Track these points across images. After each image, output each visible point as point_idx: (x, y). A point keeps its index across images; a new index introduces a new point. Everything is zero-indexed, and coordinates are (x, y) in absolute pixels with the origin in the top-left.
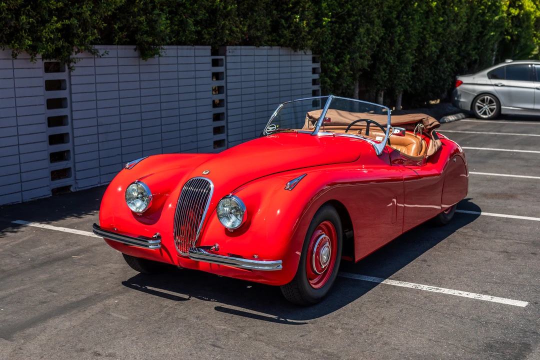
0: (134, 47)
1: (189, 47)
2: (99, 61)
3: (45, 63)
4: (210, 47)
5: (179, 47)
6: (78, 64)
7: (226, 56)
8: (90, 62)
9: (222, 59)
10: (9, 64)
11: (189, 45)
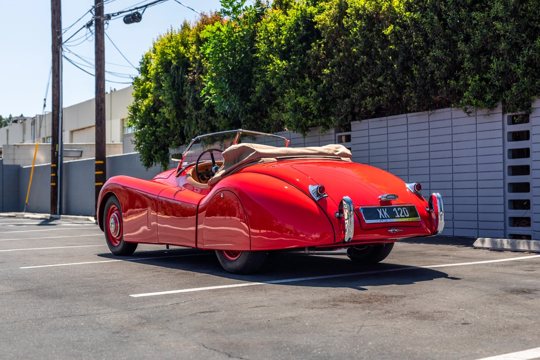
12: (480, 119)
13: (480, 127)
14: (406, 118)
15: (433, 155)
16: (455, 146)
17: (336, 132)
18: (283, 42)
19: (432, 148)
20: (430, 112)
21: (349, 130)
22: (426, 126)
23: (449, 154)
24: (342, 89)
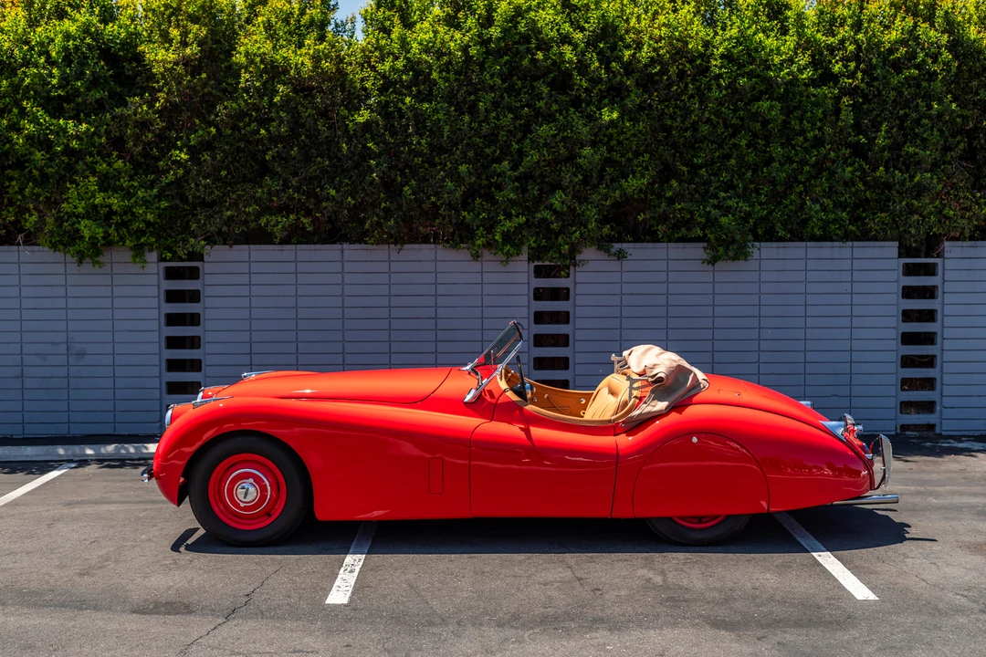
0: (705, 245)
1: (836, 244)
2: (627, 265)
3: (536, 266)
4: (896, 244)
5: (809, 244)
6: (587, 267)
7: (943, 257)
8: (616, 265)
9: (937, 264)
10: (476, 266)
11: (837, 241)
12: (488, 266)
13: (487, 278)
14: (339, 252)
15: (395, 312)
16: (441, 301)
17: (163, 259)
18: (55, 81)
19: (394, 301)
20: (392, 246)
21: (200, 258)
22: (385, 267)
23: (431, 312)
24: (213, 192)
